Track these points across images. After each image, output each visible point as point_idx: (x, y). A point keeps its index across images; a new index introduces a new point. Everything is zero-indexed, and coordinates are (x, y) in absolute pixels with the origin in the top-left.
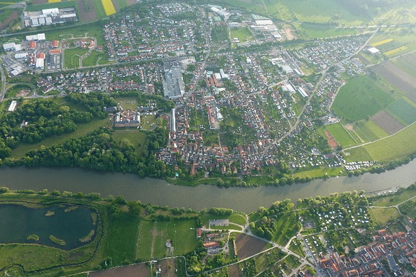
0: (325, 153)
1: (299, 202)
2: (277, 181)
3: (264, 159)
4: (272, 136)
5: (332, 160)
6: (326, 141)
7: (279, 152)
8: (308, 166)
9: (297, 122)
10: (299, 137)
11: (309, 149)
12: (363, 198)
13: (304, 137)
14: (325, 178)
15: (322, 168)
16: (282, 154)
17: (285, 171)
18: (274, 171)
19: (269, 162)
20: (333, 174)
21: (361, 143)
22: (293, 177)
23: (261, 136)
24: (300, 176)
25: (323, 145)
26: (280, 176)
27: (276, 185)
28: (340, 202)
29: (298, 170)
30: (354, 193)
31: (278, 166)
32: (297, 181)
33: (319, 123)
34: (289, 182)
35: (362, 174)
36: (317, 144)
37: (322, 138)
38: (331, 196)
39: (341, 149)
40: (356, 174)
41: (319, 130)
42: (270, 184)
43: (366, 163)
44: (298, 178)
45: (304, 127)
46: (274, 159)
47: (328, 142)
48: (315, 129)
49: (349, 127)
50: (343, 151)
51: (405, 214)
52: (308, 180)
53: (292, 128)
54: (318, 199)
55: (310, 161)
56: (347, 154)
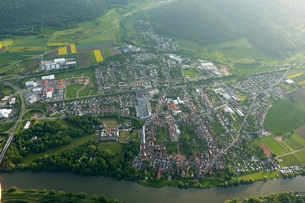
0: (263, 160)
1: (245, 201)
2: (227, 183)
3: (215, 165)
4: (220, 147)
5: (269, 166)
6: (262, 150)
7: (226, 159)
8: (250, 171)
9: (238, 136)
10: (241, 147)
11: (250, 156)
12: (299, 197)
13: (245, 147)
14: (265, 180)
15: (262, 172)
16: (228, 161)
17: (232, 175)
18: (223, 174)
19: (219, 168)
20: (271, 176)
21: (291, 151)
22: (239, 179)
23: (211, 147)
24: (246, 178)
25: (260, 153)
26: (228, 179)
27: (225, 186)
28: (280, 200)
29: (242, 173)
30: (291, 193)
31: (227, 170)
32: (243, 183)
33: (255, 136)
34: (236, 184)
35: (295, 176)
36: (255, 153)
37: (259, 148)
38: (272, 195)
39: (275, 156)
40: (290, 177)
41: (256, 142)
42: (221, 186)
43: (297, 168)
44: (243, 180)
45: (244, 139)
46: (223, 165)
47: (264, 150)
48: (252, 141)
49: (279, 139)
50: (276, 157)
52: (251, 182)
53: (235, 140)
54: (261, 198)
55: (252, 166)
56: (280, 160)
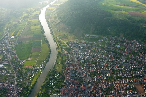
0: (32, 71)
1: (41, 89)
2: (29, 92)
3: (18, 92)
4: (12, 83)
5: (35, 70)
6: (28, 68)
7: (19, 84)
8: (32, 79)
9: (15, 72)
10: (20, 75)
11: (26, 74)
12: (52, 70)
13: (21, 73)
14: (39, 76)
15: (36, 75)
16: (21, 84)
17: (28, 87)
18: (24, 91)
19: (20, 91)
20: (40, 73)
21: (36, 60)
22: (32, 86)
23: (9, 87)
24: (33, 83)
25: (28, 70)
26: (28, 90)
27: (30, 93)
28: (49, 77)
29: (30, 83)
30: (49, 71)
31: (24, 88)
32: (34, 85)
33: (21, 66)
34: (32, 88)
35: (45, 66)
36: (27, 71)
37: (26, 68)
38: (46, 78)
39: (34, 66)
40: (44, 67)
41: (23, 67)
42: (28, 95)
43: (43, 62)
44: (33, 84)
45: (18, 71)
46: (21, 88)
47: (29, 68)
48: (22, 68)
49: (30, 59)
50: (35, 66)
51: (63, 63)
52: (36, 82)
53: (15, 75)
54: (44, 83)
55: (31, 77)
56: (37, 65)
